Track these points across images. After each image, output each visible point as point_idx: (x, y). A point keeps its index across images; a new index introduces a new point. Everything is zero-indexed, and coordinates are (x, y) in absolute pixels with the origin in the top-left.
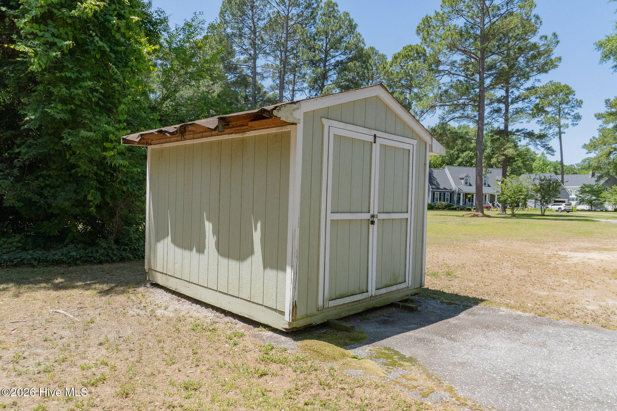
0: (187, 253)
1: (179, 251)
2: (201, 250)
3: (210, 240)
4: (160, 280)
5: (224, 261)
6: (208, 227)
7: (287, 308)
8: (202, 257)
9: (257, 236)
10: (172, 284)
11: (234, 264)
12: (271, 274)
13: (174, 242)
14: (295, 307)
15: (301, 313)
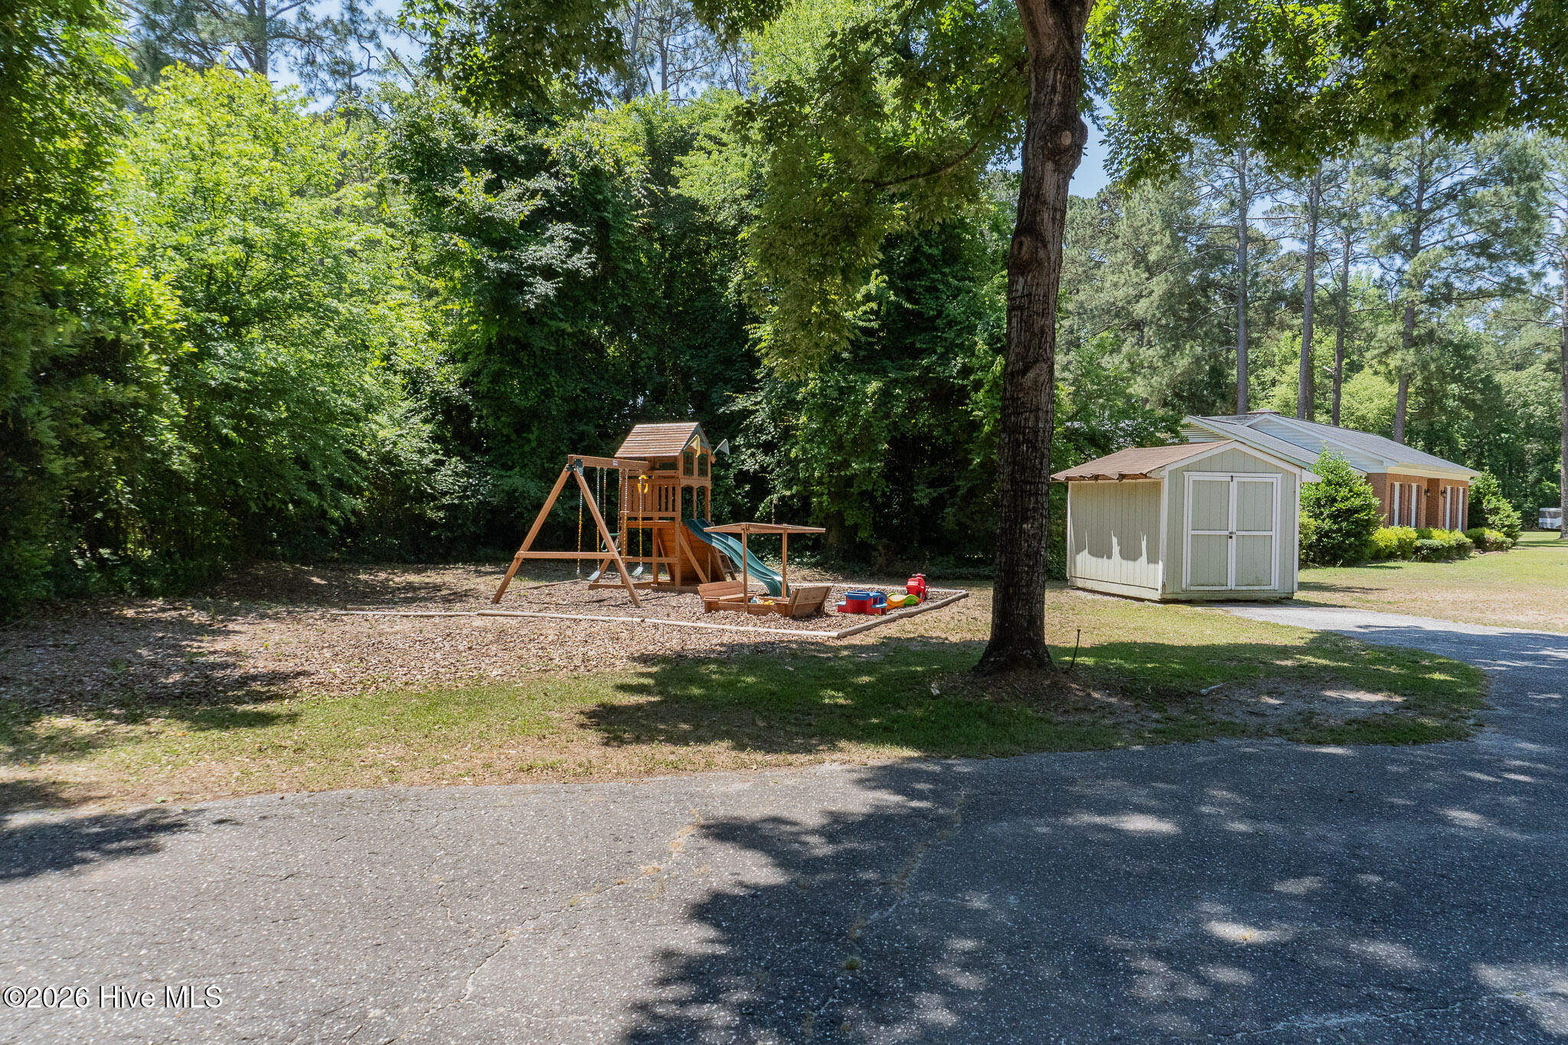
0: (1100, 560)
1: (1094, 559)
2: (1109, 557)
3: (1116, 549)
4: (1080, 583)
5: (1125, 562)
6: (1115, 540)
7: (1159, 586)
8: (1111, 562)
9: (1144, 544)
10: (1089, 585)
11: (1130, 563)
12: (1152, 566)
13: (1090, 553)
14: (1164, 585)
15: (1169, 590)
